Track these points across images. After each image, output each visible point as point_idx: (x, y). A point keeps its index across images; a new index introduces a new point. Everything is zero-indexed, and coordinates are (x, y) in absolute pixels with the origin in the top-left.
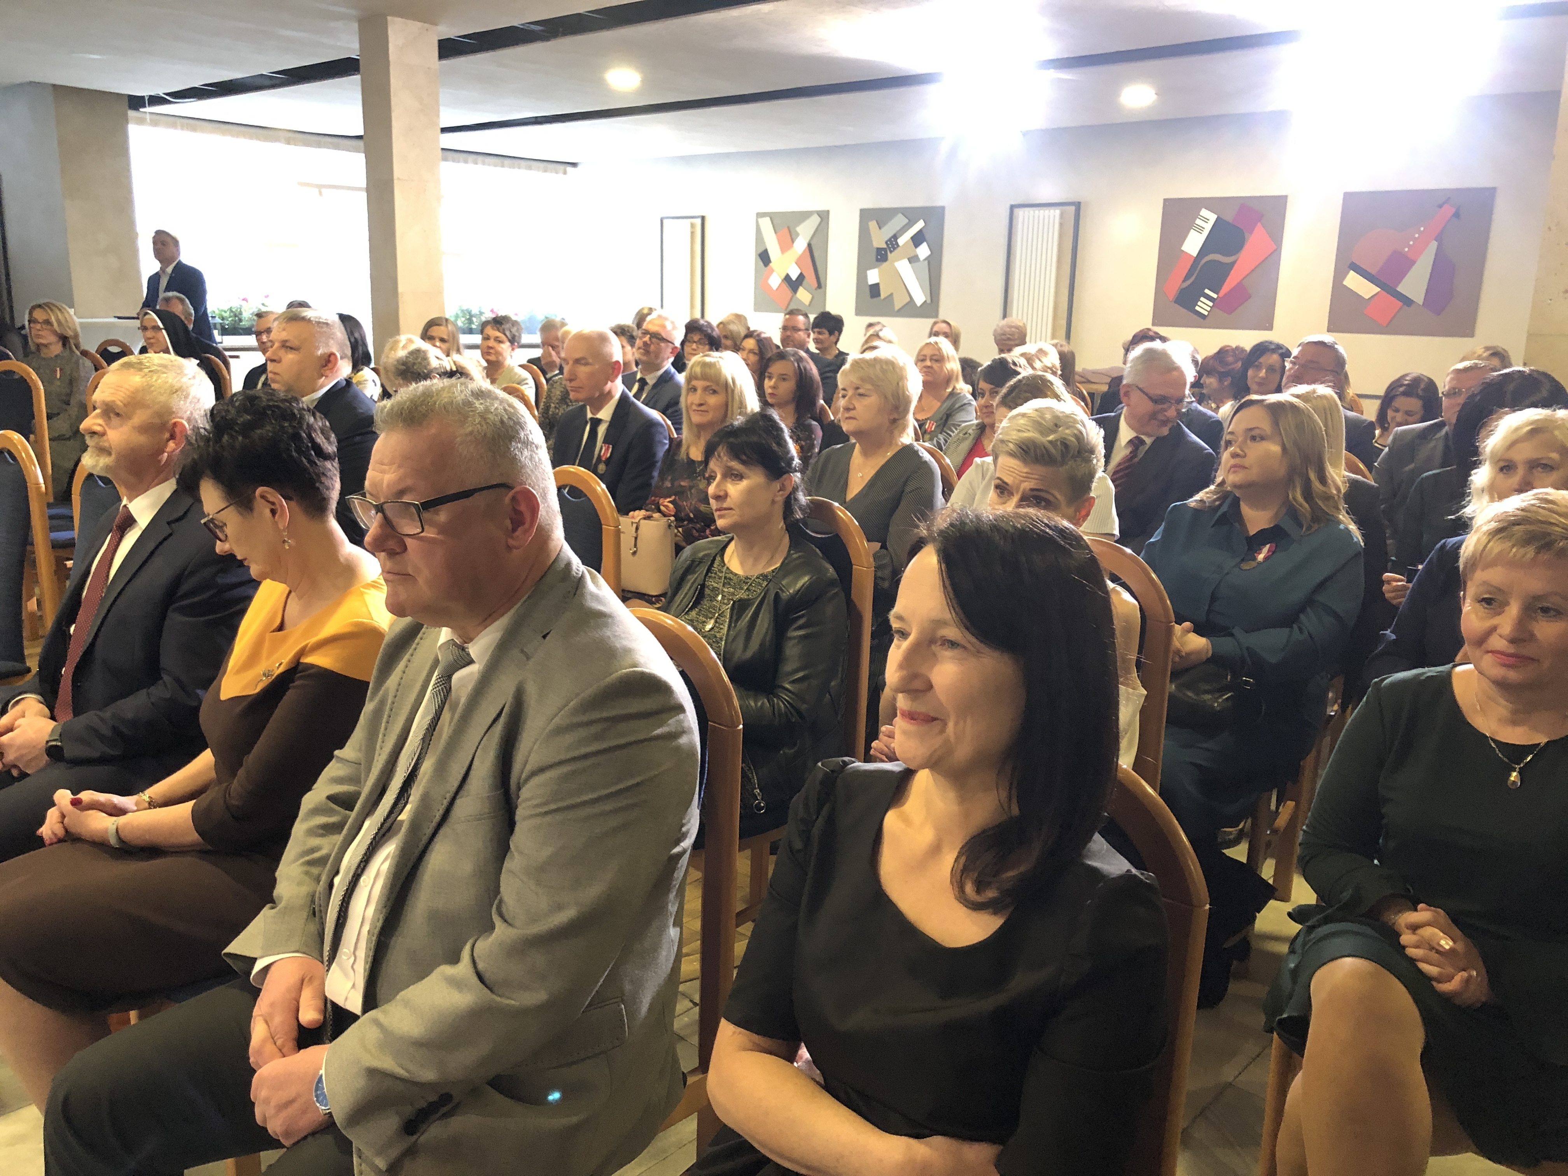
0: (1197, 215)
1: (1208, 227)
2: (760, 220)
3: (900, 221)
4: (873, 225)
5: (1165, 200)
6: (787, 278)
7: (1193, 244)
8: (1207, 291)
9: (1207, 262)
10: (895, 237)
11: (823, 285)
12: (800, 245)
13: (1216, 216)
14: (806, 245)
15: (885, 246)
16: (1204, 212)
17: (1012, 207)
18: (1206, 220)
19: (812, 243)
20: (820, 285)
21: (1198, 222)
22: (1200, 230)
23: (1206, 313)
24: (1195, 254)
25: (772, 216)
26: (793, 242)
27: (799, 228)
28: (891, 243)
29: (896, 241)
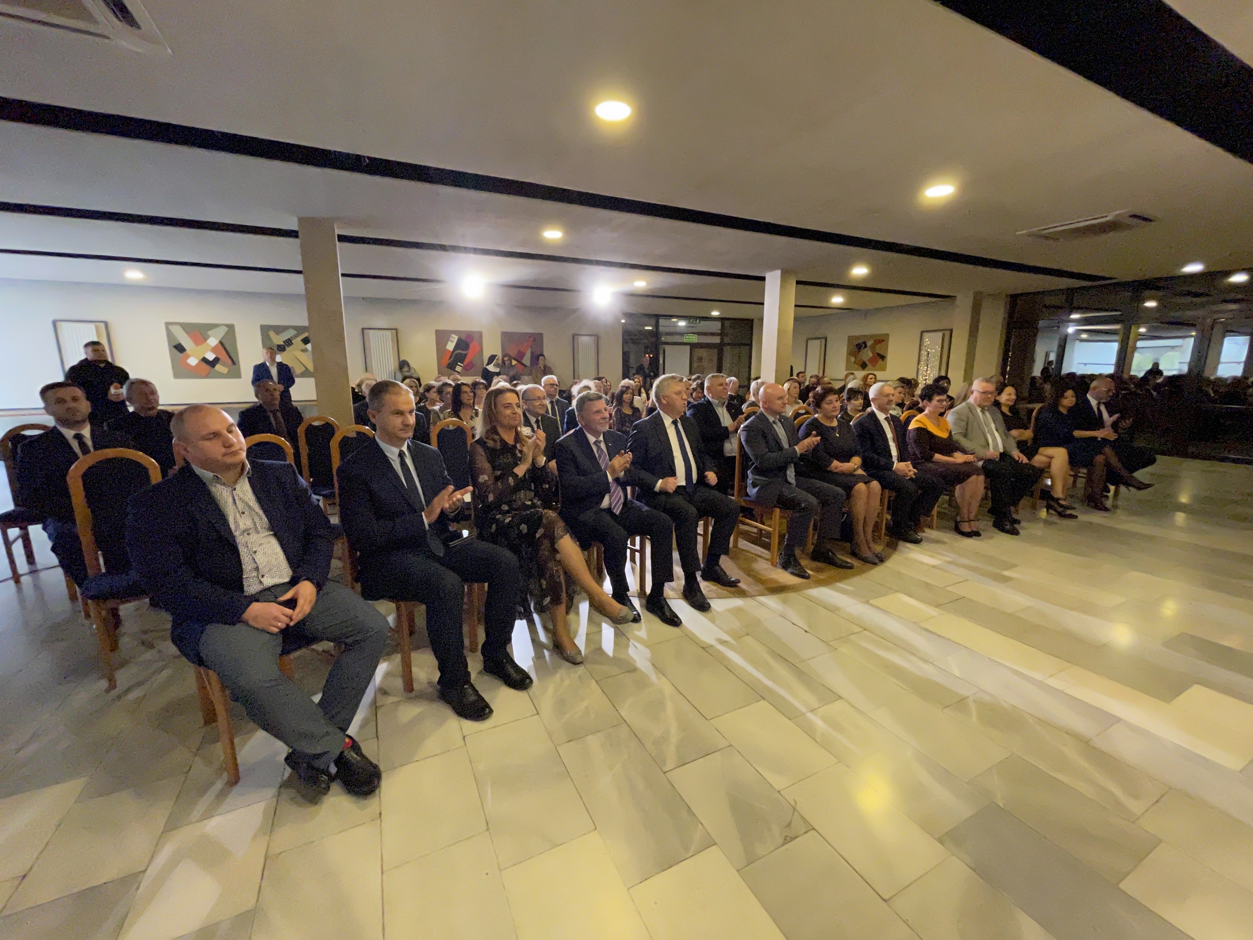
0: (450, 336)
1: (455, 341)
3: (291, 332)
4: (271, 333)
5: (436, 330)
6: (205, 360)
7: (451, 346)
8: (459, 363)
9: (457, 353)
11: (237, 363)
12: (213, 342)
13: (457, 337)
14: (218, 342)
16: (453, 335)
17: (363, 329)
18: (454, 338)
19: (223, 341)
21: (451, 339)
22: (452, 341)
23: (459, 370)
24: (451, 351)
25: (182, 325)
26: (206, 340)
27: (209, 333)
28: (288, 342)
29: (291, 341)
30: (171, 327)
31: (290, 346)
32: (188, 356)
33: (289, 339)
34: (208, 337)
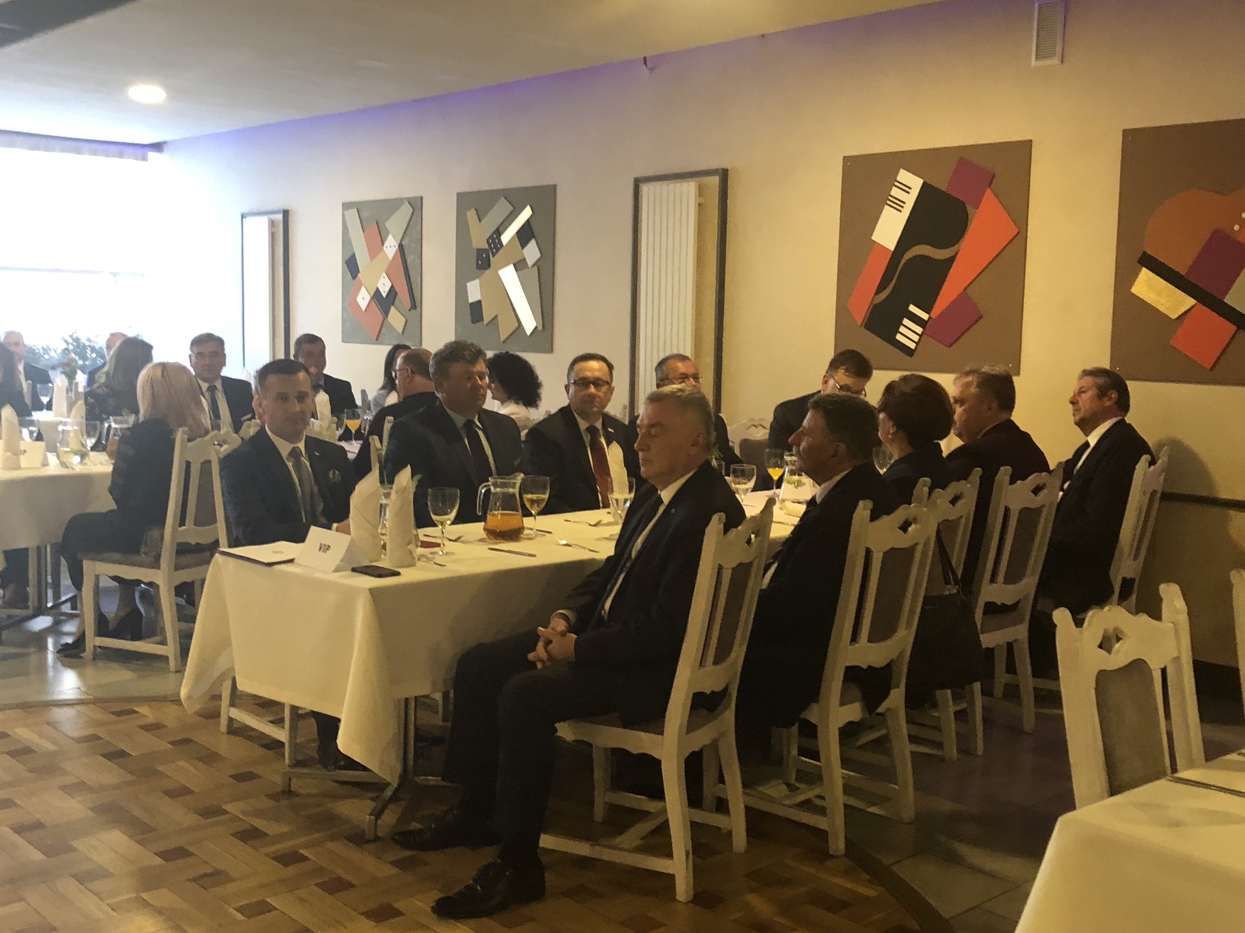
0: (892, 181)
1: (910, 200)
2: (346, 213)
3: (503, 207)
4: (471, 215)
5: (845, 159)
6: (377, 294)
7: (889, 229)
8: (912, 308)
9: (911, 260)
10: (498, 232)
11: (418, 305)
12: (391, 247)
13: (920, 182)
14: (397, 246)
15: (486, 247)
16: (904, 176)
17: (637, 183)
18: (906, 189)
19: (403, 243)
20: (415, 304)
21: (895, 192)
22: (898, 205)
23: (912, 346)
24: (892, 247)
25: (359, 207)
26: (383, 245)
27: (388, 224)
28: (494, 241)
29: (499, 237)
30: (348, 215)
31: (497, 251)
32: (360, 286)
33: (496, 231)
34: (387, 234)
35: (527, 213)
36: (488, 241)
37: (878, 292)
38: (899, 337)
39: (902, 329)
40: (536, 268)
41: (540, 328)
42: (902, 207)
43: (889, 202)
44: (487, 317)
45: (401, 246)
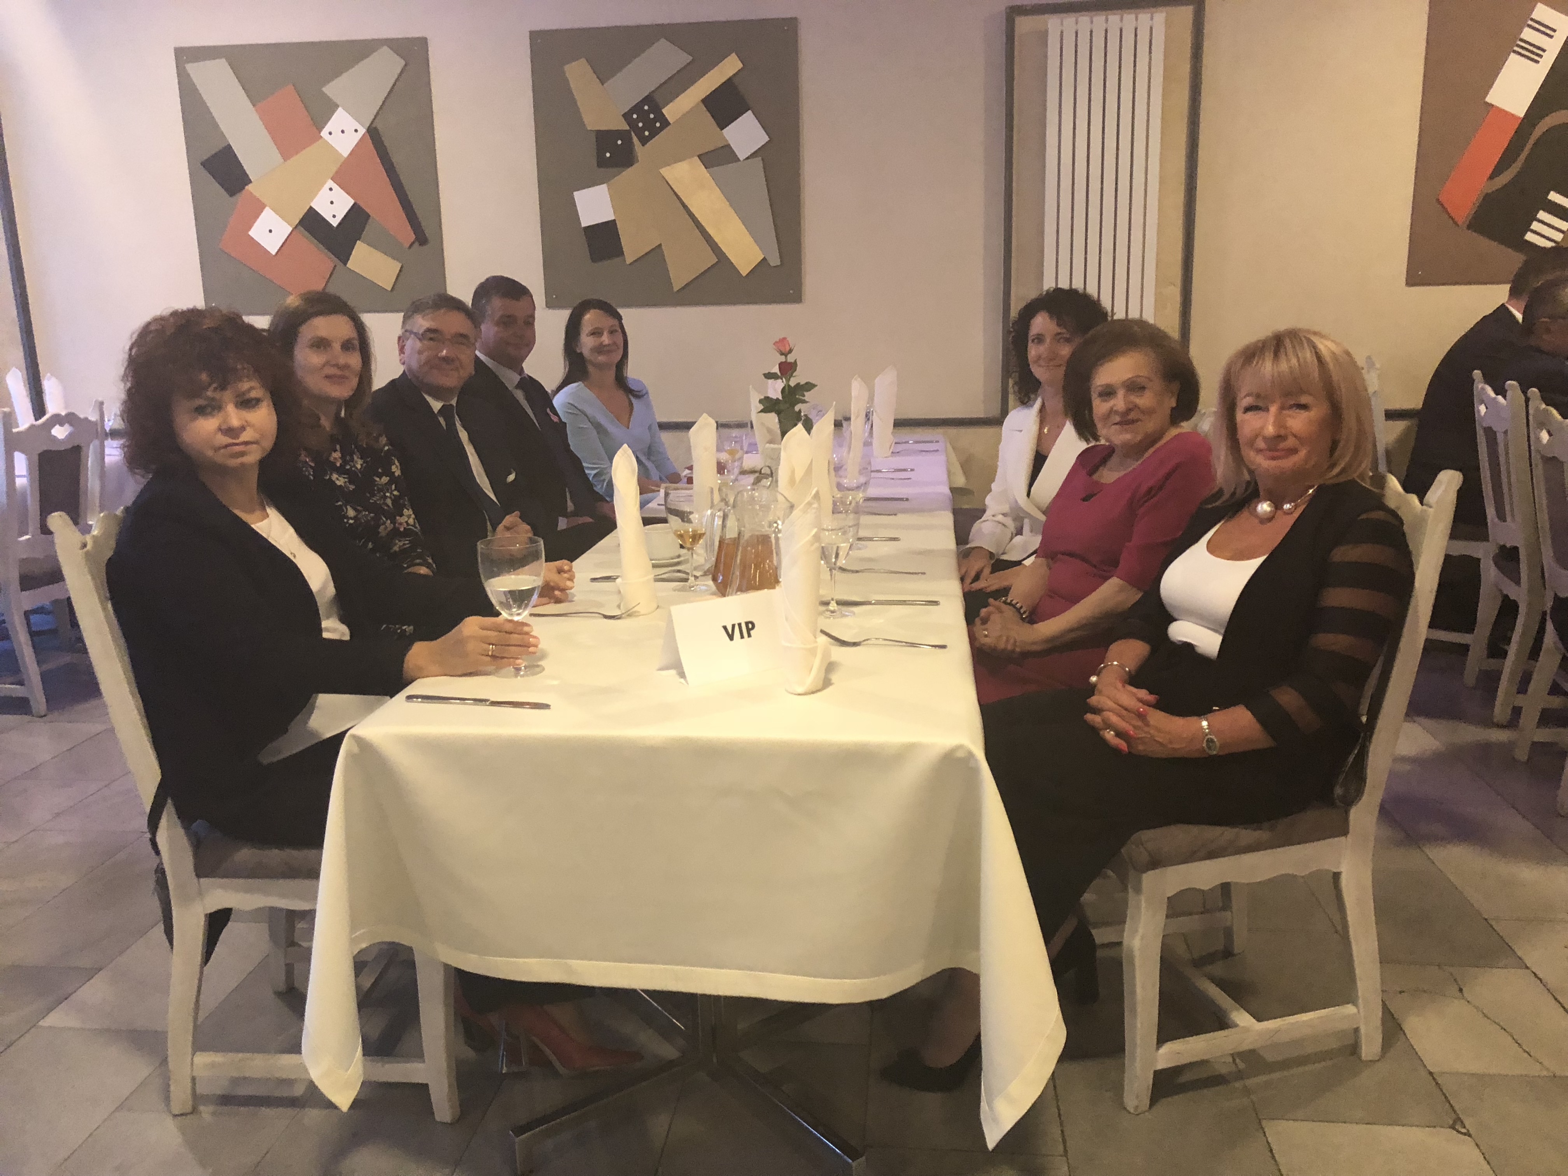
0: (1525, 19)
1: (1554, 47)
2: (192, 66)
3: (664, 57)
4: (577, 71)
6: (312, 221)
7: (1516, 88)
8: (1554, 196)
9: (1550, 130)
10: (653, 103)
11: (429, 231)
12: (344, 134)
14: (362, 132)
15: (623, 126)
16: (1543, 13)
18: (1548, 33)
19: (381, 125)
20: (422, 233)
21: (1528, 34)
22: (1534, 53)
24: (1519, 111)
25: (233, 56)
26: (318, 127)
27: (331, 90)
28: (643, 116)
29: (657, 109)
30: (196, 71)
31: (654, 133)
32: (258, 208)
33: (648, 99)
34: (331, 108)
35: (730, 66)
36: (627, 116)
37: (1491, 177)
38: (1529, 237)
39: (1535, 226)
40: (758, 162)
41: (775, 261)
42: (1541, 56)
43: (1516, 48)
44: (634, 250)
45: (373, 132)
